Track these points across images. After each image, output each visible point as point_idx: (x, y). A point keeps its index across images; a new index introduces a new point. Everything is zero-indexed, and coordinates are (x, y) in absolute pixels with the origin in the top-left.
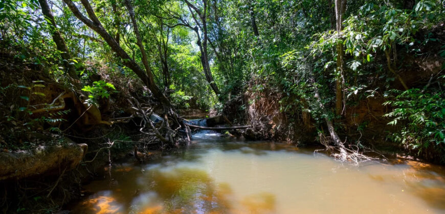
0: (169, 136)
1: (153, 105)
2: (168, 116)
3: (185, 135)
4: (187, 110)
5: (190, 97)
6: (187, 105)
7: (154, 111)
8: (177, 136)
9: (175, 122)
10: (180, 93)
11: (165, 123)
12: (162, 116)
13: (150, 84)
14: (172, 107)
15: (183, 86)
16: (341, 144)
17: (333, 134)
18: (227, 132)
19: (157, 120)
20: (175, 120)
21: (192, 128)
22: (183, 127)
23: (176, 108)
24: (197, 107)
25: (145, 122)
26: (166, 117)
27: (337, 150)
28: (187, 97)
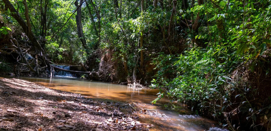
0: (36, 69)
5: (64, 50)
7: (28, 52)
10: (55, 45)
11: (35, 61)
12: (34, 56)
16: (135, 80)
17: (134, 75)
18: (83, 76)
19: (30, 58)
20: (44, 61)
22: (49, 67)
25: (21, 57)
26: (36, 57)
27: (132, 83)
28: (61, 49)
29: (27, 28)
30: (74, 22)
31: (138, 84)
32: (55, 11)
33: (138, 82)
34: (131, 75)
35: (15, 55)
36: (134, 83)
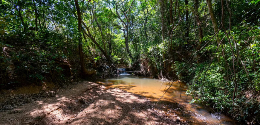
0: (112, 73)
1: (106, 62)
2: (112, 66)
3: (117, 73)
4: (119, 65)
5: (120, 59)
6: (119, 62)
7: (107, 64)
8: (114, 73)
9: (114, 69)
10: (116, 57)
11: (110, 69)
12: (109, 66)
13: (106, 55)
14: (113, 63)
15: (117, 52)
16: (162, 77)
17: (161, 73)
18: (133, 74)
19: (108, 67)
21: (120, 71)
22: (116, 71)
23: (114, 63)
24: (123, 63)
25: (104, 68)
26: (111, 67)
27: (161, 78)
28: (119, 59)
29: (105, 53)
30: (124, 44)
31: (164, 79)
32: (114, 40)
33: (164, 77)
34: (160, 73)
35: (102, 67)
36: (162, 78)
